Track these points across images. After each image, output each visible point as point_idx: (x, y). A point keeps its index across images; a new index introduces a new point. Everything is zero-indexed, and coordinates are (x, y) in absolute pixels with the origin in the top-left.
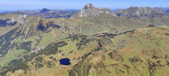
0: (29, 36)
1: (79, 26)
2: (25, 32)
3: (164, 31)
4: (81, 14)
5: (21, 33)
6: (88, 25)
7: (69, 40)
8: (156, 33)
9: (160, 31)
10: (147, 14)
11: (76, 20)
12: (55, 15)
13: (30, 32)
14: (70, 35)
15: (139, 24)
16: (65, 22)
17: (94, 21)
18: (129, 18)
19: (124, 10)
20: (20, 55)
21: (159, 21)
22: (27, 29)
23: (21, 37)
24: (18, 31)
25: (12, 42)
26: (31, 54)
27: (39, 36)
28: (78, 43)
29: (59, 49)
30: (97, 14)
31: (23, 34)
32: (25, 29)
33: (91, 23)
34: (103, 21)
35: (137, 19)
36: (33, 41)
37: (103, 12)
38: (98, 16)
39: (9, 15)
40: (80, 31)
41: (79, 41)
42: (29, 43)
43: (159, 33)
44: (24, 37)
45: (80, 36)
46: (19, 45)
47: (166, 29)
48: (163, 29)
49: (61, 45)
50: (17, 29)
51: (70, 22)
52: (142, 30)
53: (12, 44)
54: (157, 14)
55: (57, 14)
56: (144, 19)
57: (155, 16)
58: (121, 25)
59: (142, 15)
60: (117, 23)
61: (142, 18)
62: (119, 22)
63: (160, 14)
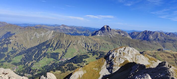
0: (57, 49)
1: (97, 44)
2: (53, 45)
3: (167, 54)
4: (99, 34)
5: (51, 45)
6: (105, 43)
7: (90, 54)
8: (160, 55)
9: (164, 54)
10: (160, 39)
11: (94, 39)
12: (73, 32)
13: (58, 45)
14: (89, 51)
15: (151, 47)
16: (86, 39)
17: (110, 41)
18: (142, 41)
19: (139, 33)
20: (50, 62)
21: (171, 46)
22: (55, 43)
23: (51, 48)
24: (48, 43)
25: (43, 52)
26: (59, 62)
27: (65, 49)
28: (98, 57)
29: (84, 60)
30: (113, 35)
31: (52, 46)
32: (54, 43)
33: (107, 42)
34: (118, 42)
35: (149, 43)
36: (60, 53)
37: (118, 34)
38: (114, 37)
39: (40, 30)
40: (98, 48)
41: (98, 56)
42: (57, 54)
43: (163, 56)
44: (53, 49)
45: (99, 52)
46: (49, 54)
47: (169, 53)
48: (167, 53)
49: (84, 57)
50: (47, 42)
51: (89, 40)
52: (150, 52)
53: (43, 53)
54: (170, 40)
55: (75, 31)
56: (156, 43)
57: (167, 42)
58: (135, 46)
59: (155, 39)
60: (130, 45)
61: (154, 42)
62: (133, 44)
63: (173, 40)
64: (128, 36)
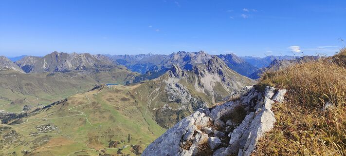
3: (118, 94)
8: (107, 100)
9: (113, 95)
10: (86, 66)
15: (74, 86)
18: (53, 74)
19: (40, 59)
21: (109, 78)
35: (69, 76)
43: (112, 99)
48: (117, 91)
52: (83, 96)
54: (104, 66)
56: (83, 76)
57: (100, 70)
58: (37, 90)
59: (78, 69)
60: (24, 88)
61: (78, 73)
62: (31, 85)
63: (109, 67)
64: (13, 68)
